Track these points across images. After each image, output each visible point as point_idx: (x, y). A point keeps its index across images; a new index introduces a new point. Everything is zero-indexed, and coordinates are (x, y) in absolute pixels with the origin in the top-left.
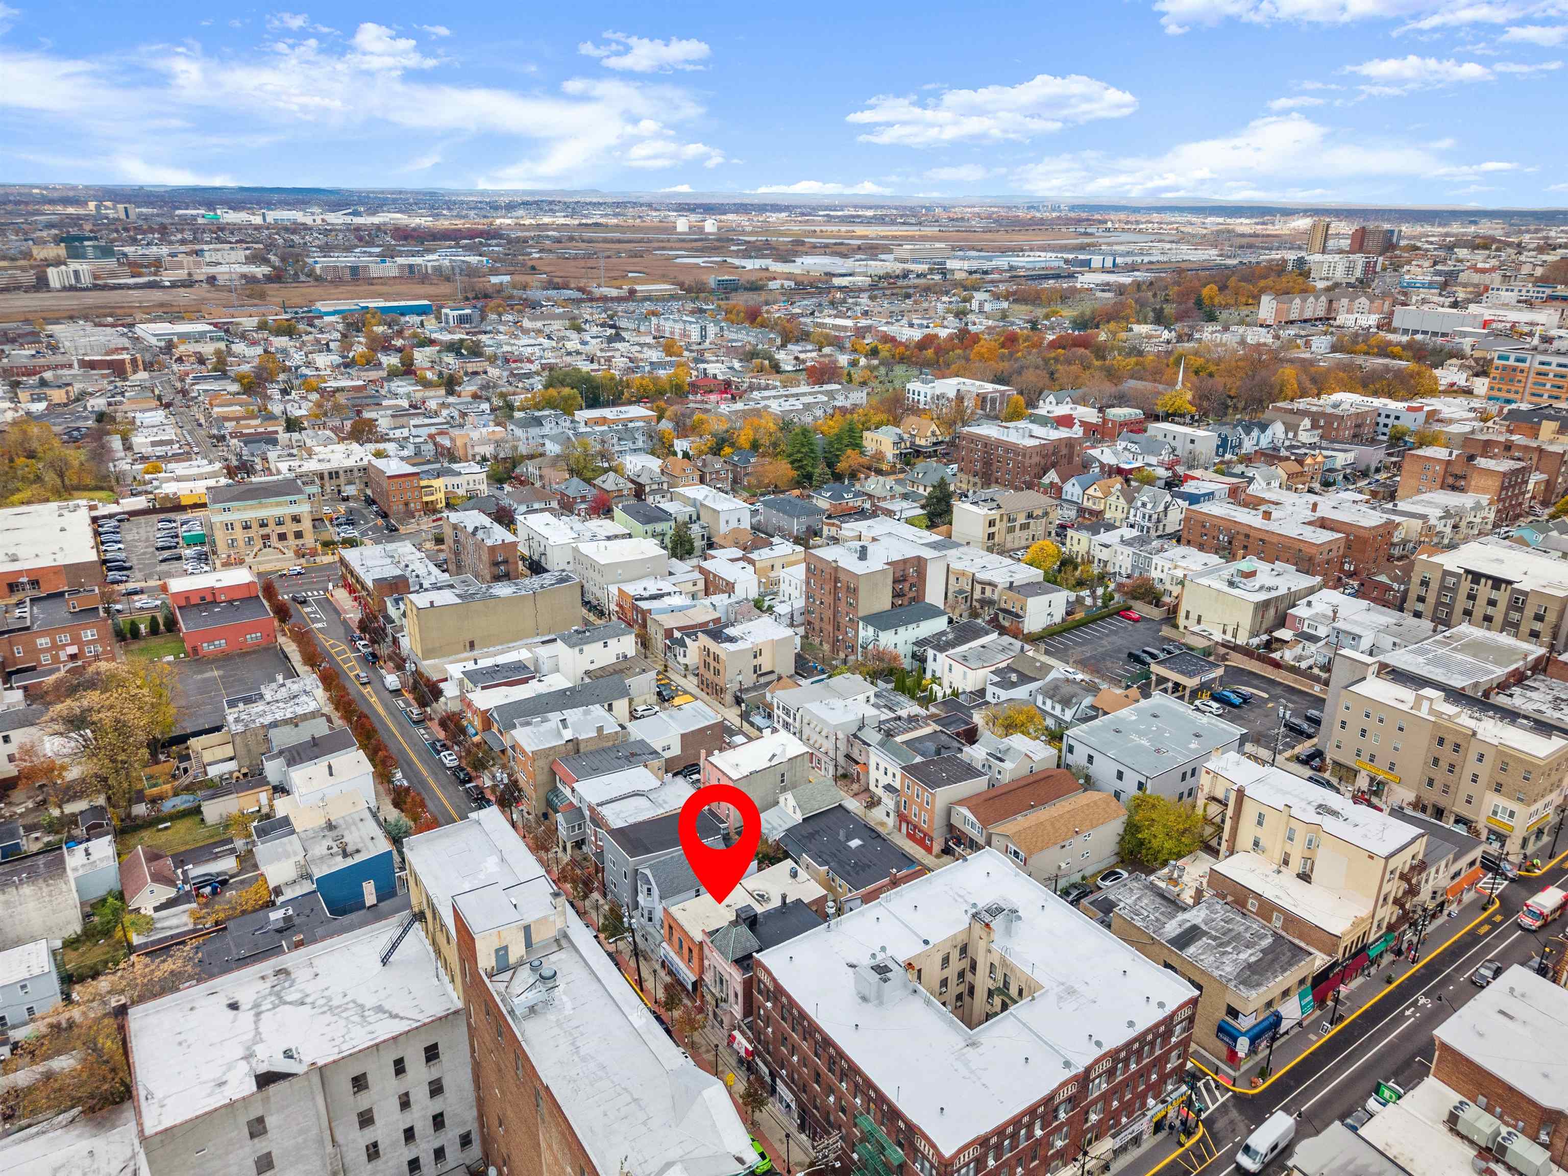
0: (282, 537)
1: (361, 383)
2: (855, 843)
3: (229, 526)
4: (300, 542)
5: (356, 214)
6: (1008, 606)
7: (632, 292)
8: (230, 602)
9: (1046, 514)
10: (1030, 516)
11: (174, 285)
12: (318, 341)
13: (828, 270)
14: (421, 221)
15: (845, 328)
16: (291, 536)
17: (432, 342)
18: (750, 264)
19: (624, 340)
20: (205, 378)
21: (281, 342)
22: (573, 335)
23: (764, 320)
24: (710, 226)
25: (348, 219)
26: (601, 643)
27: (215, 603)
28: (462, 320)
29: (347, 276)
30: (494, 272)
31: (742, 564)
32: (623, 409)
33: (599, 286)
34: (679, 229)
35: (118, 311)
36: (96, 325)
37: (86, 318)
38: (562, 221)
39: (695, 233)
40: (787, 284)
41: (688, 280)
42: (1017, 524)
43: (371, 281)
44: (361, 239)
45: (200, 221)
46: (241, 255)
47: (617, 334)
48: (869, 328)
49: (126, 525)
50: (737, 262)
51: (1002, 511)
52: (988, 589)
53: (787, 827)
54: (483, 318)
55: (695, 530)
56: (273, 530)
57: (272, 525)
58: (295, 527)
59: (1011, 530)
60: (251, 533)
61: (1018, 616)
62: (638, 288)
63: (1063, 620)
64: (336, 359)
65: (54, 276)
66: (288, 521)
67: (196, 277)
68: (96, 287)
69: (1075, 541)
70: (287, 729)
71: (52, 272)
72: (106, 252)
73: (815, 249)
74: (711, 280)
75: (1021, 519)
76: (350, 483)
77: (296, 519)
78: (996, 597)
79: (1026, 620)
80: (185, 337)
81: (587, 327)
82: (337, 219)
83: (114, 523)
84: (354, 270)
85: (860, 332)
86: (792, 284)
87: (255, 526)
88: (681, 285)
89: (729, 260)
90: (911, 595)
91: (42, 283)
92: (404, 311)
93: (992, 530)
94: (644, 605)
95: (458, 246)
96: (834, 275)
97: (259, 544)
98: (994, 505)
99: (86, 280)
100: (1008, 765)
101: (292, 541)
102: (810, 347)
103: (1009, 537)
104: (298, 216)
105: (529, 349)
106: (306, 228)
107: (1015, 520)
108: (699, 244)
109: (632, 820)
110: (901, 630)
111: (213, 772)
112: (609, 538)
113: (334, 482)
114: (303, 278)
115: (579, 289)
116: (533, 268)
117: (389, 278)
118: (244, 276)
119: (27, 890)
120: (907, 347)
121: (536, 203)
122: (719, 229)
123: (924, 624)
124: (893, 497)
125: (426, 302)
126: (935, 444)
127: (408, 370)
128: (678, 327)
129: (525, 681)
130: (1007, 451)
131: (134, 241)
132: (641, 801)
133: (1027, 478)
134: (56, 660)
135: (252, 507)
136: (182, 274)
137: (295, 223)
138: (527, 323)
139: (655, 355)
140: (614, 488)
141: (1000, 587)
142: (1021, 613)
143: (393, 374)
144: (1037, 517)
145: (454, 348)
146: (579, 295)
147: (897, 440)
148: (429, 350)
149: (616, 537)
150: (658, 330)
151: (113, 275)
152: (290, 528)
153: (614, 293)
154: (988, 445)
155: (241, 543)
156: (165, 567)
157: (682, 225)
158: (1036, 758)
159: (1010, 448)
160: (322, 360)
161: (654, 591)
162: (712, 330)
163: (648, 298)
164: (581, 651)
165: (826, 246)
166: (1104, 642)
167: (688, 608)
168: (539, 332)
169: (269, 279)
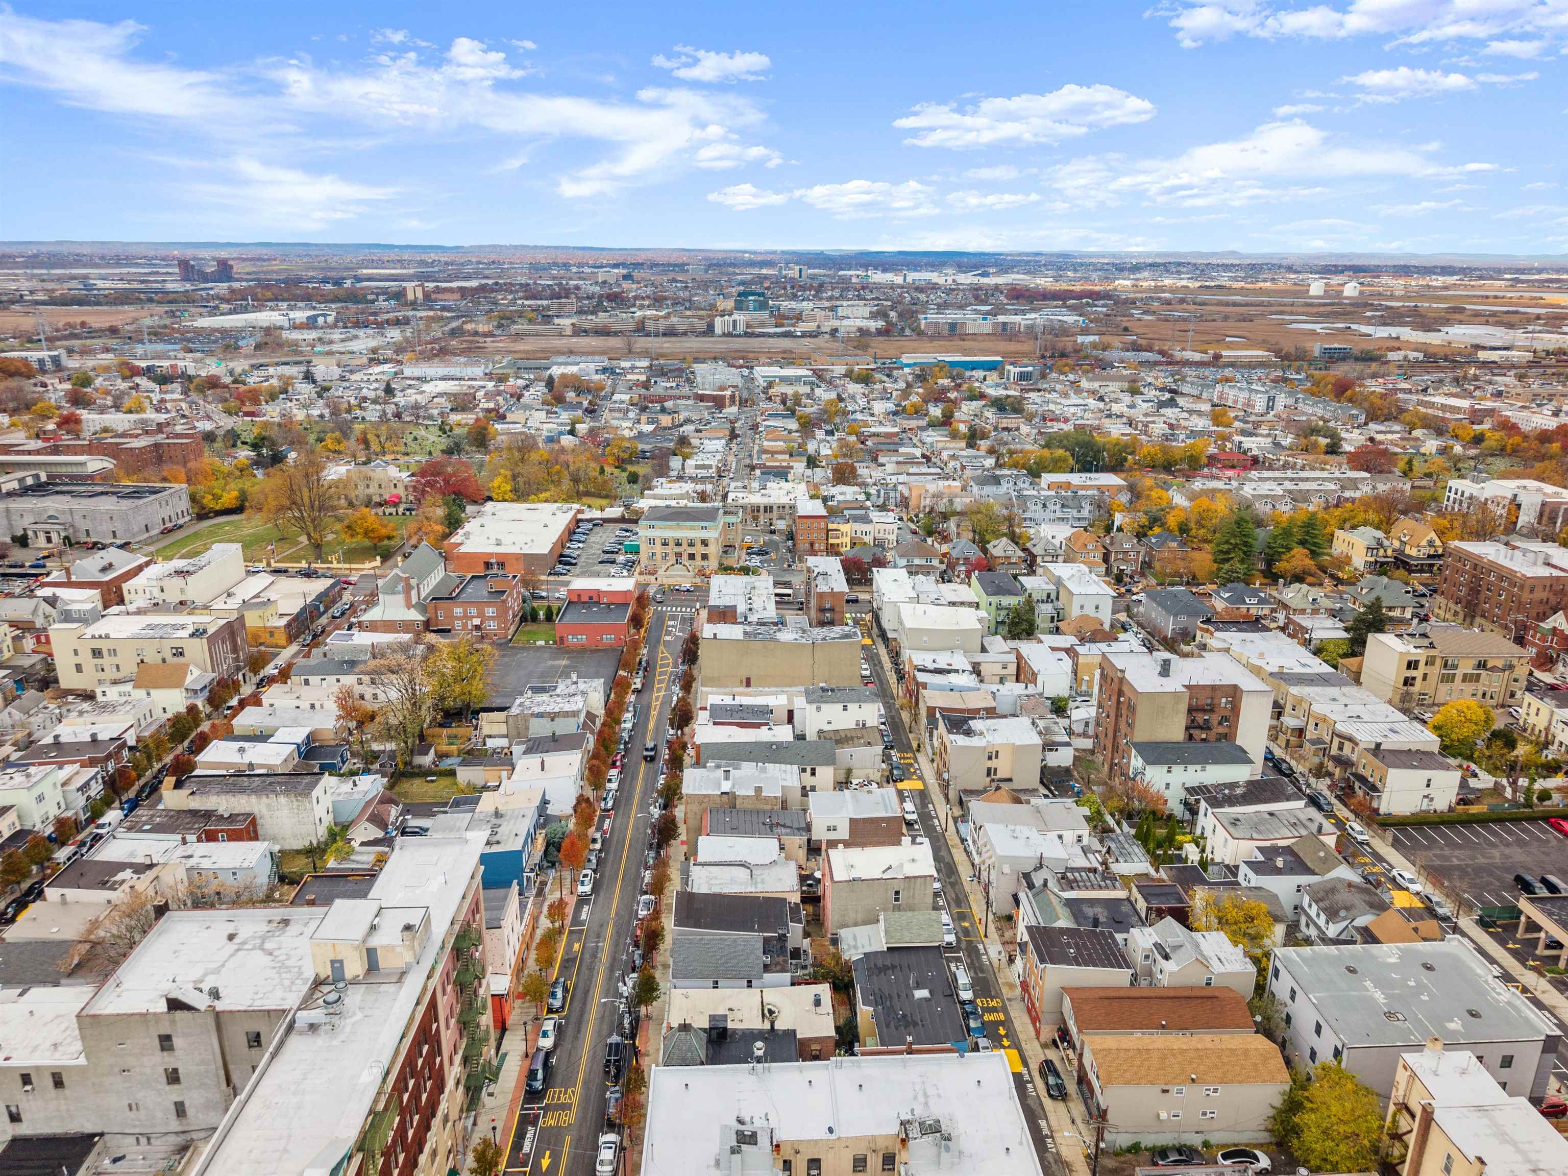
0: (692, 557)
1: (896, 430)
2: (921, 994)
3: (652, 541)
4: (705, 563)
5: (985, 275)
6: (1366, 773)
7: (1217, 357)
8: (609, 605)
9: (1511, 667)
10: (1482, 665)
11: (804, 335)
12: (885, 389)
13: (1477, 341)
14: (1044, 282)
15: (1458, 410)
16: (698, 557)
17: (982, 396)
18: (1382, 332)
19: (1177, 406)
20: (776, 415)
21: (855, 388)
22: (1127, 398)
23: (1355, 394)
24: (1351, 290)
25: (975, 280)
26: (840, 706)
27: (598, 603)
28: (1022, 376)
29: (946, 332)
30: (1085, 331)
31: (1063, 655)
32: (1093, 475)
33: (1183, 349)
34: (1313, 292)
35: (751, 355)
36: (730, 366)
37: (724, 359)
38: (1184, 283)
39: (1330, 297)
40: (1412, 355)
41: (1288, 347)
42: (1459, 672)
43: (964, 337)
44: (977, 297)
45: (854, 280)
46: (866, 311)
47: (1172, 400)
48: (1491, 412)
49: (598, 529)
50: (1365, 329)
51: (1432, 652)
52: (1348, 746)
53: (868, 949)
54: (1044, 376)
55: (1046, 609)
56: (685, 550)
57: (685, 545)
58: (703, 550)
59: (1448, 679)
60: (668, 550)
61: (1374, 788)
62: (1224, 353)
63: (1451, 809)
64: (891, 406)
65: (719, 324)
66: (698, 543)
67: (823, 329)
68: (747, 335)
69: (1533, 711)
70: (545, 721)
71: (718, 321)
72: (763, 306)
73: (1477, 318)
74: (1316, 349)
75: (1467, 667)
76: (781, 518)
77: (705, 543)
78: (1354, 758)
79: (1385, 796)
80: (784, 380)
81: (1146, 391)
82: (966, 279)
83: (590, 526)
84: (953, 326)
85: (1476, 416)
86: (1420, 356)
87: (672, 544)
88: (1278, 353)
89: (1354, 327)
90: (1221, 730)
91: (710, 330)
92: (974, 366)
93: (1411, 673)
94: (922, 677)
95: (1064, 306)
96: (1484, 348)
97: (673, 560)
98: (1426, 642)
99: (741, 329)
100: (1170, 966)
101: (698, 562)
102: (1397, 428)
103: (1444, 688)
104: (934, 277)
105: (1072, 410)
106: (935, 287)
107: (1455, 667)
108: (1329, 308)
109: (716, 890)
110: (1178, 769)
111: (491, 743)
112: (953, 604)
113: (768, 515)
114: (908, 332)
115: (1162, 353)
116: (1126, 329)
117: (982, 335)
118: (860, 330)
119: (283, 800)
120: (1525, 437)
121: (1164, 265)
122: (1361, 292)
123: (1210, 768)
124: (1315, 612)
125: (999, 358)
126: (1430, 557)
127: (946, 421)
128: (1243, 396)
129: (758, 726)
130: (1501, 578)
131: (794, 297)
132: (743, 873)
133: (1520, 617)
134: (465, 626)
135: (671, 528)
136: (811, 326)
137: (929, 282)
138: (1084, 384)
139: (1200, 423)
140: (1001, 554)
141: (1362, 746)
142: (1379, 785)
143: (932, 425)
144: (1494, 669)
145: (1000, 405)
146: (1159, 358)
147: (1374, 544)
148: (976, 405)
149: (962, 604)
150: (1220, 397)
151: (763, 325)
152: (699, 550)
153: (1197, 357)
154: (1479, 568)
155: (659, 557)
156: (600, 567)
157: (1316, 288)
158: (1217, 968)
159: (1506, 576)
160: (879, 407)
161: (942, 665)
162: (1282, 401)
163: (1233, 365)
164: (818, 709)
165: (1494, 314)
166: (1496, 853)
167: (970, 689)
168: (1092, 392)
169: (879, 332)
